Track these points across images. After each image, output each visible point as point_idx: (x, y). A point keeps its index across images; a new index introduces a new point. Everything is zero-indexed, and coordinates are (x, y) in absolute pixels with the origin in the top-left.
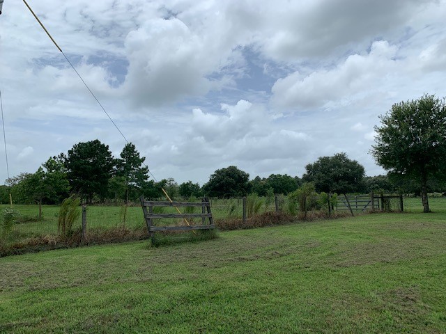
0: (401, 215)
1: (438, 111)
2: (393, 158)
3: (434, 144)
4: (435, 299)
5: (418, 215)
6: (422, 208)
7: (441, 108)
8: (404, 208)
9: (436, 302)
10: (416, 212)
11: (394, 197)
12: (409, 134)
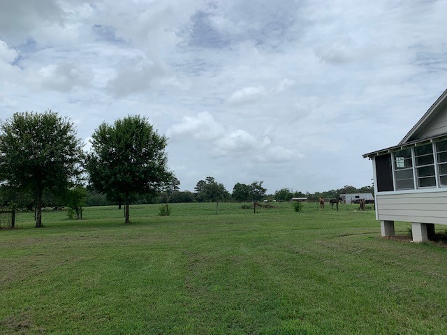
0: (12, 232)
1: (60, 128)
2: (9, 171)
3: (52, 159)
4: (49, 319)
5: (30, 230)
6: (34, 222)
7: (62, 127)
8: (16, 223)
9: (49, 321)
10: (28, 228)
11: (6, 212)
12: (29, 147)
